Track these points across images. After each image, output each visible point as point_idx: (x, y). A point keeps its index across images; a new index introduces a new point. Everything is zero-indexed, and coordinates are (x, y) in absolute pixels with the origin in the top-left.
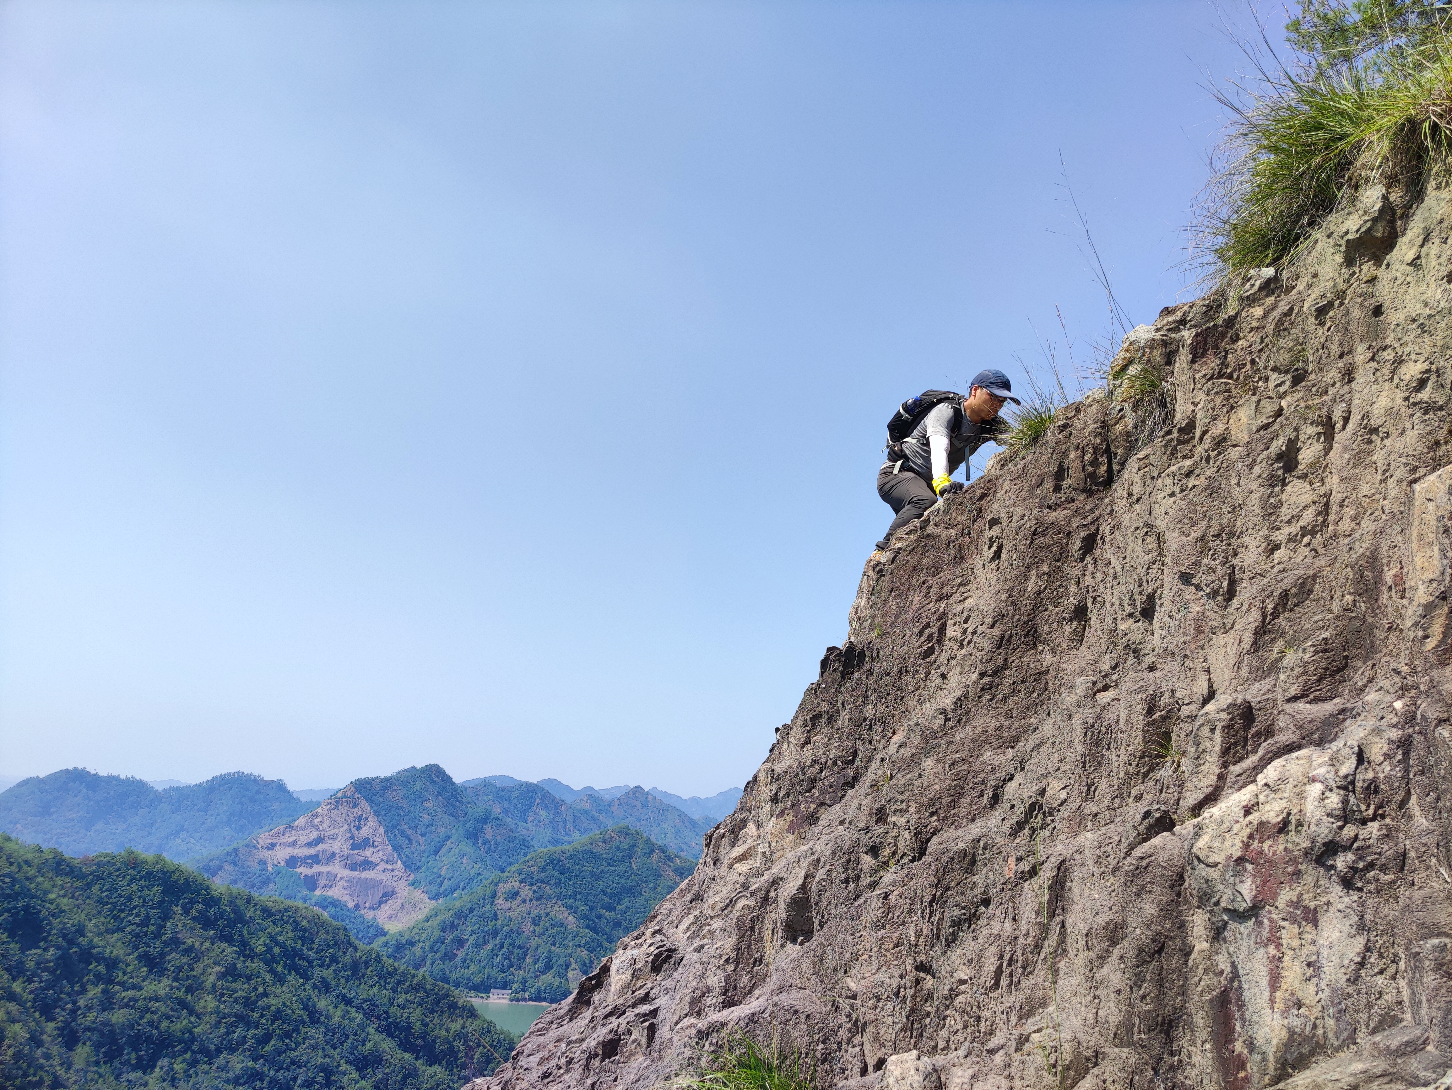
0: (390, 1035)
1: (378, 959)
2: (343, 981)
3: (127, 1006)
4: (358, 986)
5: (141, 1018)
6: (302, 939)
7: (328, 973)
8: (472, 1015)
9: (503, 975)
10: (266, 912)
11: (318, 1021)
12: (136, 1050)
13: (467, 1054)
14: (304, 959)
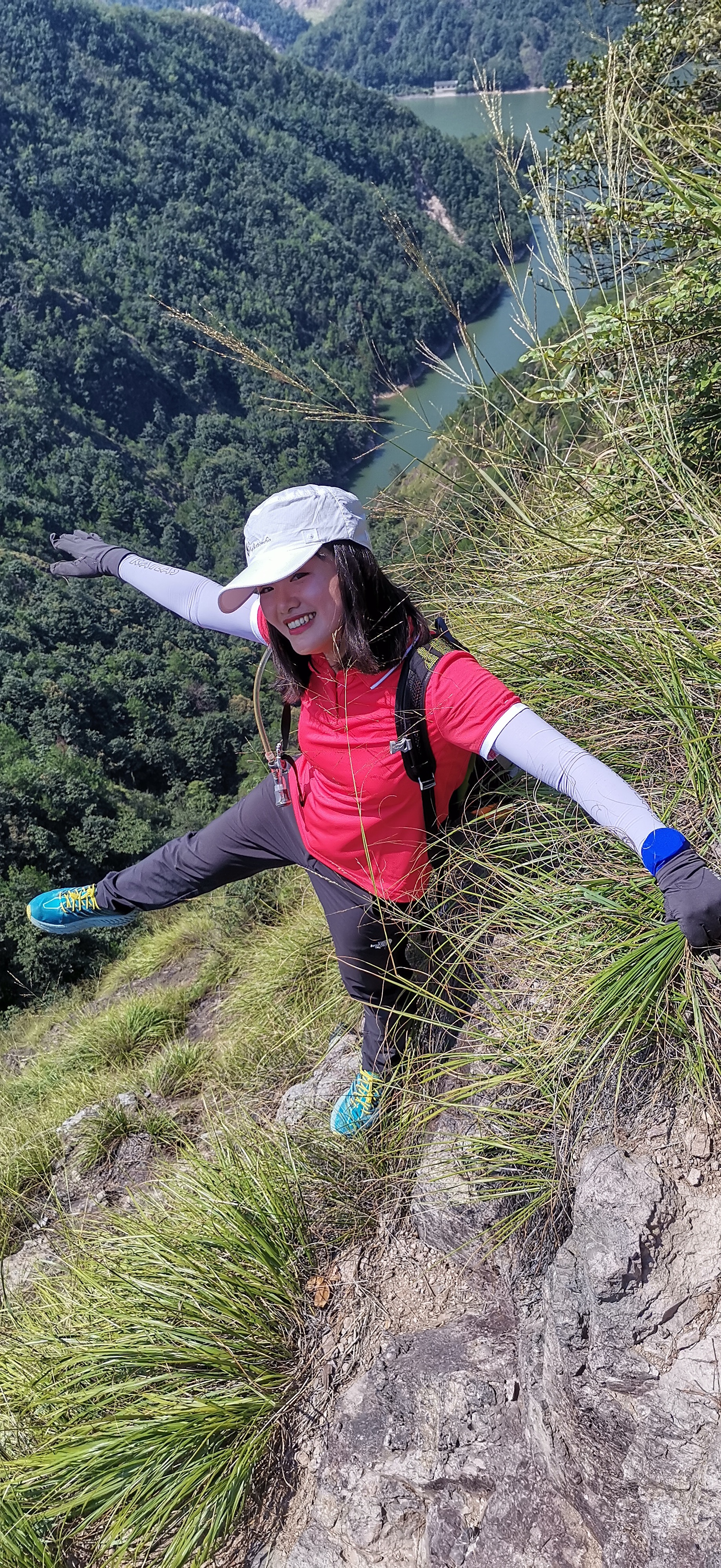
0: (329, 157)
1: (300, 71)
2: (268, 101)
3: (61, 164)
4: (285, 105)
5: (80, 175)
6: (213, 57)
7: (250, 95)
8: (413, 123)
9: (445, 63)
10: (166, 30)
11: (252, 153)
12: (88, 208)
13: (413, 168)
14: (221, 82)
